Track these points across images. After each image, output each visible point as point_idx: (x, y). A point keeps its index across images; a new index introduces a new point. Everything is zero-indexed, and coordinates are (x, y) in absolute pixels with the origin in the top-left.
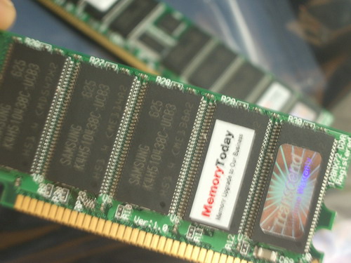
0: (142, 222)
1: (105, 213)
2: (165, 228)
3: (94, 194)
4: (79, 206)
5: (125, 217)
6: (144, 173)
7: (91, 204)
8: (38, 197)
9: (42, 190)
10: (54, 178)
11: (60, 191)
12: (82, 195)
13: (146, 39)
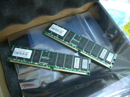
0: (68, 69)
1: (64, 69)
2: (71, 70)
3: (62, 67)
4: (61, 68)
5: (66, 69)
6: (68, 64)
7: (62, 68)
8: (56, 68)
9: (56, 67)
10: (58, 66)
11: (59, 67)
12: (61, 67)
13: (73, 42)
